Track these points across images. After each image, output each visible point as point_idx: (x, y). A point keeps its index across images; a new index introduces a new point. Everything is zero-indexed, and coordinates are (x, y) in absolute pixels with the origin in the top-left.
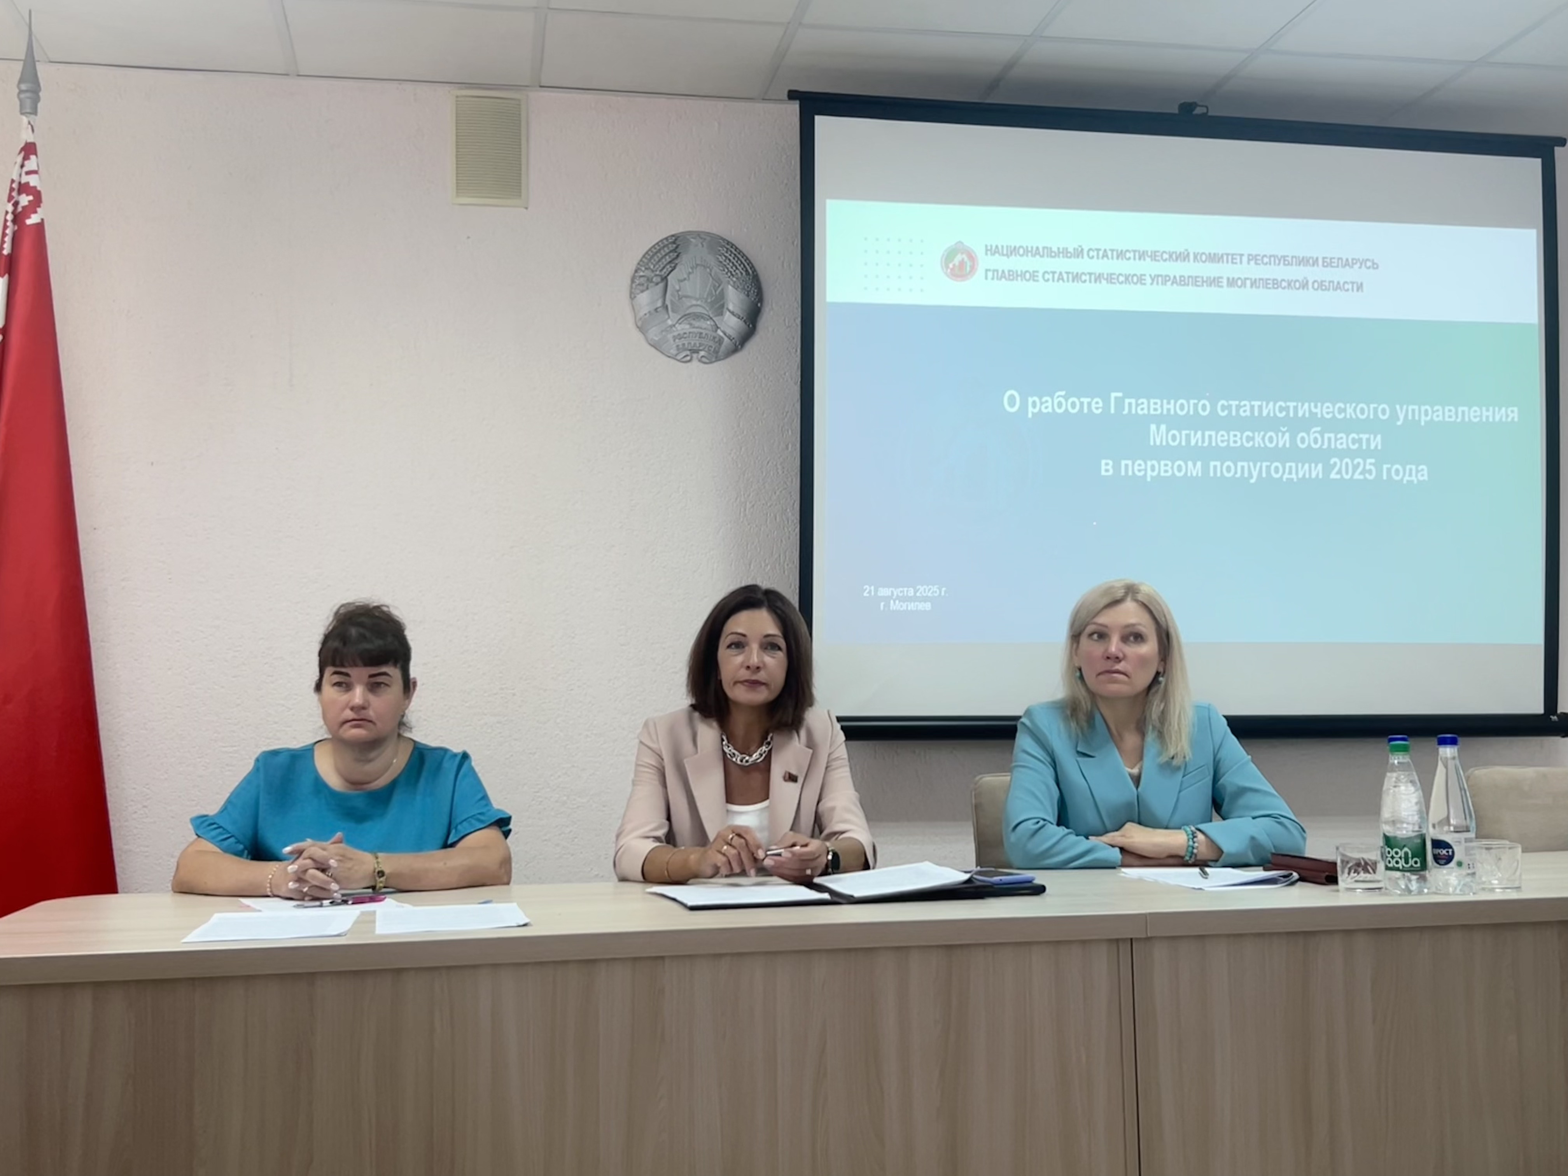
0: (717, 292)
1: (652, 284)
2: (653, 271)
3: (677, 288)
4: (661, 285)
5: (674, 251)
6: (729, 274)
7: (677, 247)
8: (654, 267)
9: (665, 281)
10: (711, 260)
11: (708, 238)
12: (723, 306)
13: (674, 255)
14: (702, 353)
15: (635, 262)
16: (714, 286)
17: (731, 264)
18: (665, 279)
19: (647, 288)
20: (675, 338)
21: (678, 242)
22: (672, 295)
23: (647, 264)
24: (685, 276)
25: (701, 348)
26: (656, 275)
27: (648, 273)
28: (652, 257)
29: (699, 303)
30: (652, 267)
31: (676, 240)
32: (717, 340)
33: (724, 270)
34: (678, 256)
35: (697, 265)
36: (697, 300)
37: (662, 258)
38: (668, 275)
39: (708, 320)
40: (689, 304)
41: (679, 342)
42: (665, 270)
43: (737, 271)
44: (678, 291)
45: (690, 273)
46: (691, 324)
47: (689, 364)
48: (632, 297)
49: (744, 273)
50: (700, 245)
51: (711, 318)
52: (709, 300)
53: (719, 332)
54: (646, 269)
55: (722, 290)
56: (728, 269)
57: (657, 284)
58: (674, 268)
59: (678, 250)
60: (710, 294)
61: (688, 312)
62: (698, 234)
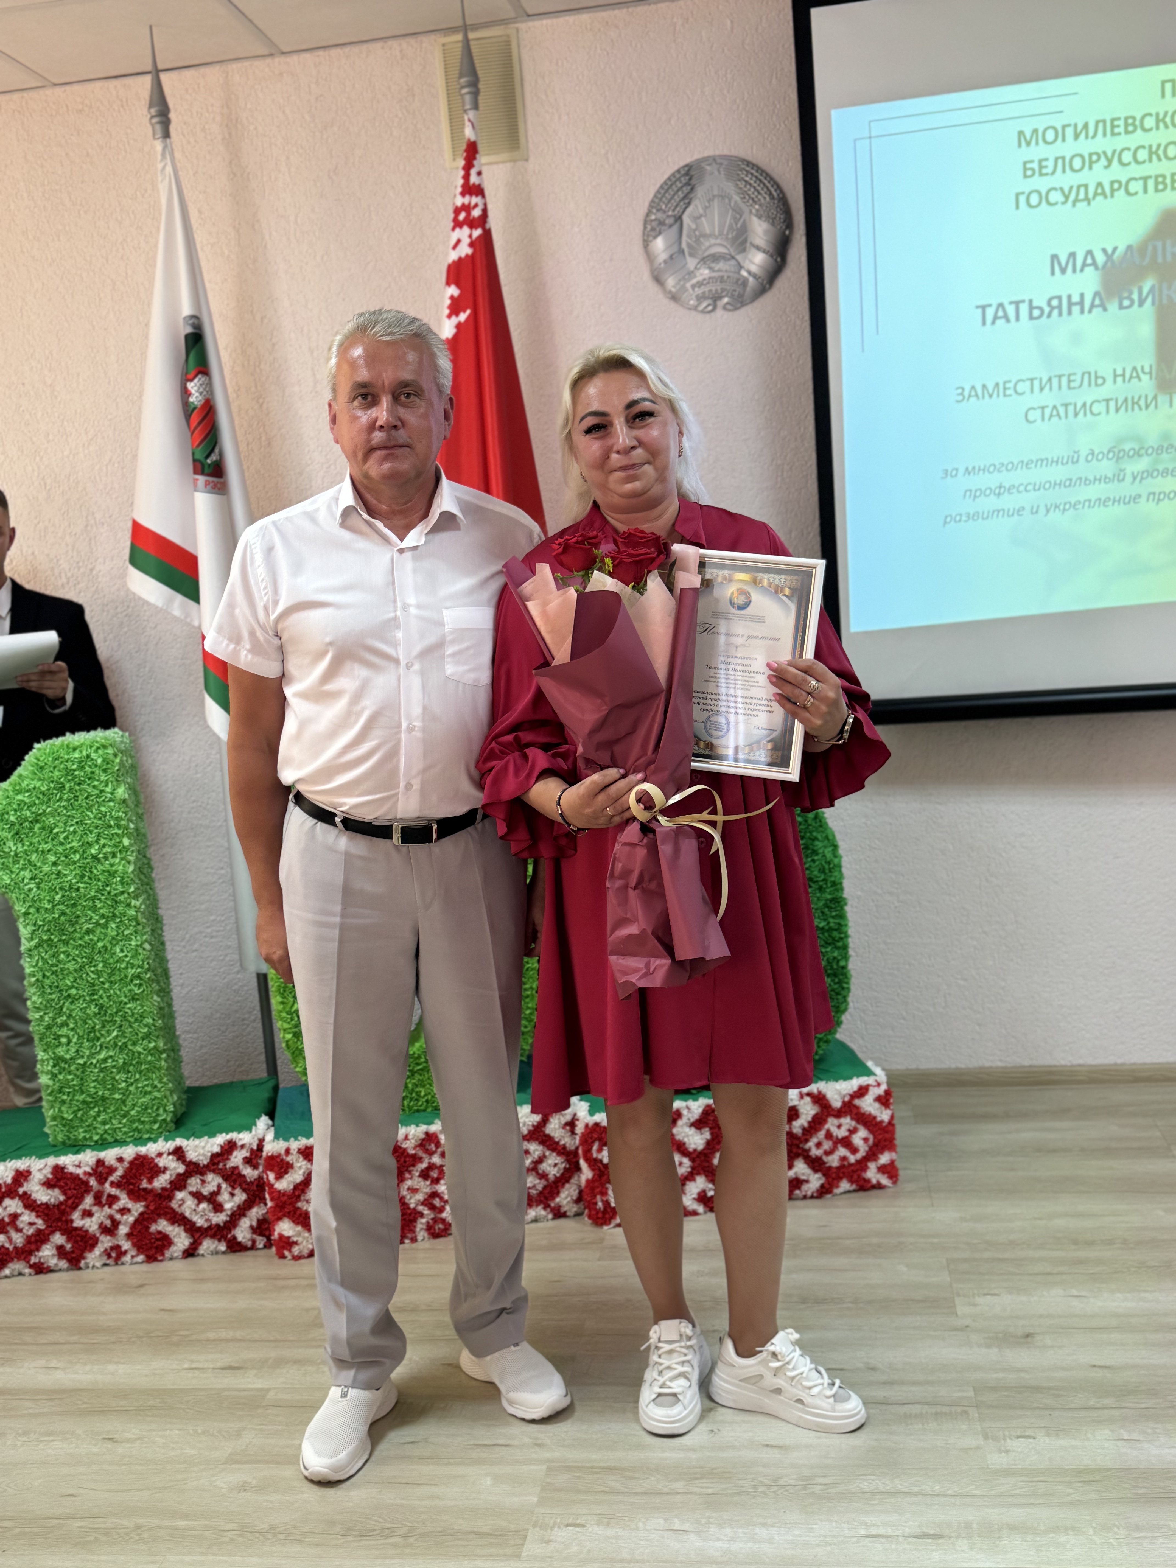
0: (739, 226)
1: (663, 228)
2: (664, 212)
3: (694, 226)
4: (676, 228)
5: (687, 184)
6: (751, 201)
7: (690, 179)
8: (666, 206)
9: (679, 223)
10: (729, 187)
11: (725, 162)
12: (745, 241)
13: (686, 189)
14: (726, 300)
15: (647, 204)
16: (735, 218)
17: (752, 190)
18: (679, 219)
19: (660, 233)
20: (693, 287)
21: (692, 173)
22: (689, 236)
23: (658, 204)
24: (701, 211)
25: (724, 294)
26: (668, 216)
27: (660, 215)
28: (664, 196)
29: (718, 241)
30: (664, 207)
31: (689, 170)
32: (740, 282)
33: (744, 198)
34: (692, 189)
35: (714, 196)
36: (717, 238)
37: (674, 195)
38: (683, 212)
39: (729, 260)
40: (707, 244)
41: (698, 291)
42: (678, 209)
43: (760, 197)
44: (695, 230)
45: (706, 208)
46: (710, 268)
47: (713, 314)
48: (646, 244)
49: (768, 198)
50: (716, 173)
51: (733, 258)
52: (730, 236)
53: (744, 273)
54: (658, 210)
55: (744, 222)
56: (749, 195)
57: (671, 226)
58: (689, 204)
59: (693, 182)
60: (731, 228)
61: (707, 254)
62: (713, 159)
